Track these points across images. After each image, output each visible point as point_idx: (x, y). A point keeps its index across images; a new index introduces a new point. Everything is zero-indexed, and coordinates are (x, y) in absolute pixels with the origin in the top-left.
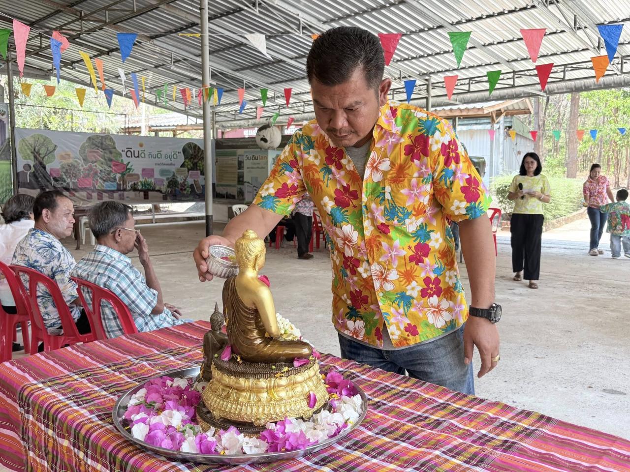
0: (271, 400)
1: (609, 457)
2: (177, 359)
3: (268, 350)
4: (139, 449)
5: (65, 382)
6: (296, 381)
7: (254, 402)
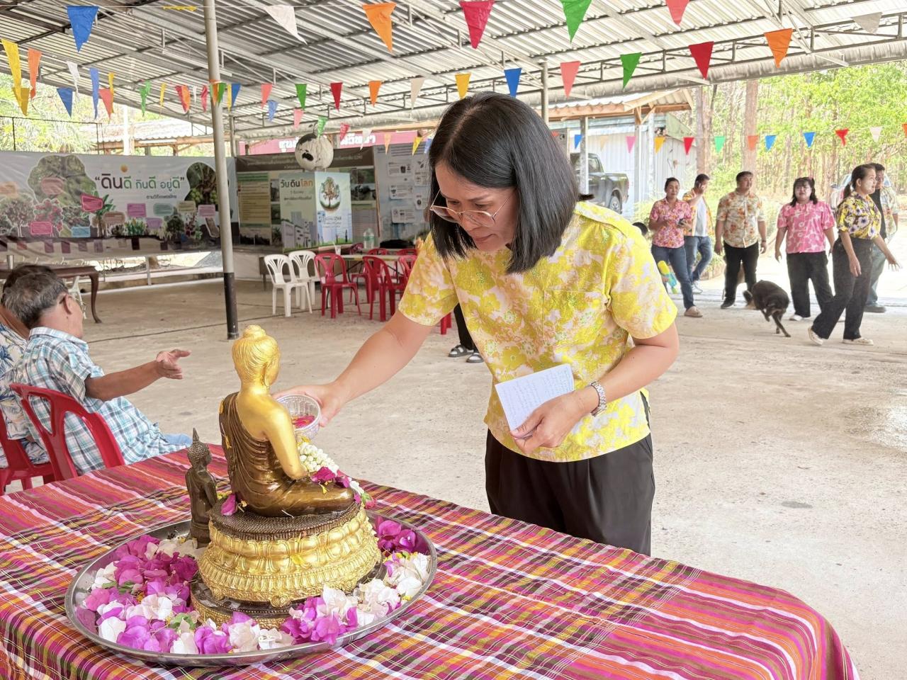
0: (295, 569)
1: (764, 621)
2: (169, 506)
3: (289, 498)
4: (103, 651)
6: (330, 540)
7: (270, 574)
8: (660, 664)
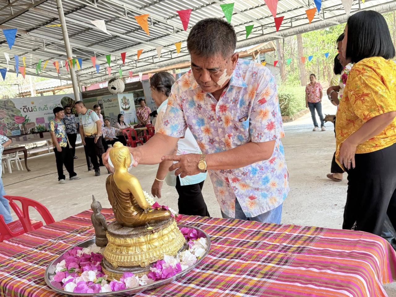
0: (149, 249)
1: (361, 244)
2: (82, 235)
3: (141, 218)
5: (8, 264)
6: (163, 234)
7: (138, 253)
8: (320, 267)
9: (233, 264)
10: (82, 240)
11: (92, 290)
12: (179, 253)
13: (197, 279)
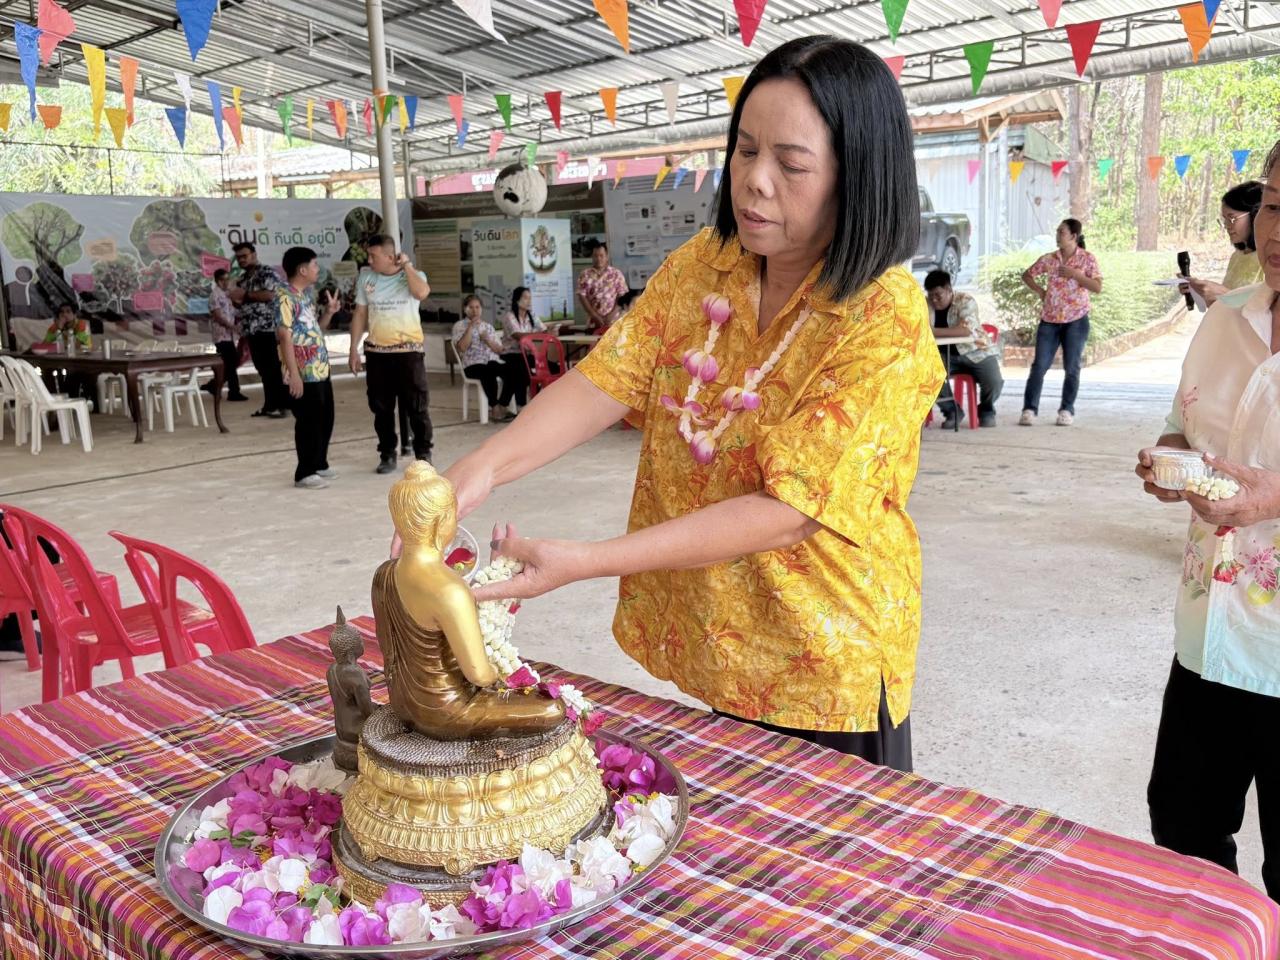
0: (481, 819)
1: (1185, 913)
2: (307, 712)
3: (469, 713)
4: (204, 935)
5: (69, 778)
6: (531, 776)
7: (444, 826)
9: (746, 905)
10: (301, 730)
11: (285, 926)
12: (575, 843)
13: (616, 940)
